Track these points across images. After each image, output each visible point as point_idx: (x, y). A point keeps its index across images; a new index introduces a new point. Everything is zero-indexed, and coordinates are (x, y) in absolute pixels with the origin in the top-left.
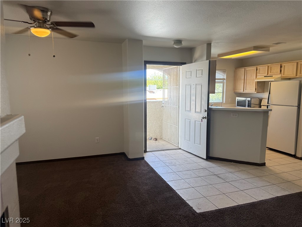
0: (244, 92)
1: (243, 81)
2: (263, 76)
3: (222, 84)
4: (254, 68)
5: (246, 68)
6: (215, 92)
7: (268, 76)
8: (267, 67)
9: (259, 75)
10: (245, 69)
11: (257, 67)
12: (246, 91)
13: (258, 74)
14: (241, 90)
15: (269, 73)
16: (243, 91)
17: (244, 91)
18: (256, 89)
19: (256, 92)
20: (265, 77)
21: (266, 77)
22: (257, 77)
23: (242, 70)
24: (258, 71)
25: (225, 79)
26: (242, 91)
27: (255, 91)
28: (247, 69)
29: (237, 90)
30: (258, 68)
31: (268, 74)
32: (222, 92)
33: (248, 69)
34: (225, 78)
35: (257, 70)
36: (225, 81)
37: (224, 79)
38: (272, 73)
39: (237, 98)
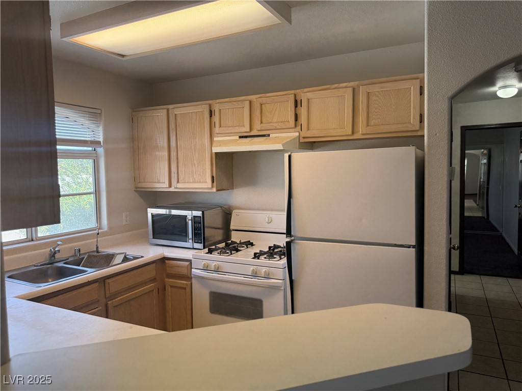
0: (172, 189)
1: (166, 154)
2: (234, 134)
3: (89, 163)
4: (201, 108)
5: (171, 107)
6: (62, 193)
7: (252, 134)
8: (247, 103)
9: (223, 130)
10: (168, 110)
11: (210, 106)
12: (179, 185)
13: (217, 130)
14: (159, 182)
15: (257, 126)
16: (167, 185)
17: (170, 186)
18: (213, 177)
19: (214, 190)
20: (240, 137)
21: (246, 137)
22: (215, 139)
23: (159, 114)
24: (216, 119)
25: (99, 143)
26: (162, 185)
27: (213, 187)
28: (177, 111)
29: (144, 182)
30: (216, 108)
31: (251, 130)
32: (92, 190)
33: (180, 110)
34: (101, 140)
35: (211, 114)
36: (101, 150)
37: (95, 143)
38: (265, 126)
39: (151, 211)
